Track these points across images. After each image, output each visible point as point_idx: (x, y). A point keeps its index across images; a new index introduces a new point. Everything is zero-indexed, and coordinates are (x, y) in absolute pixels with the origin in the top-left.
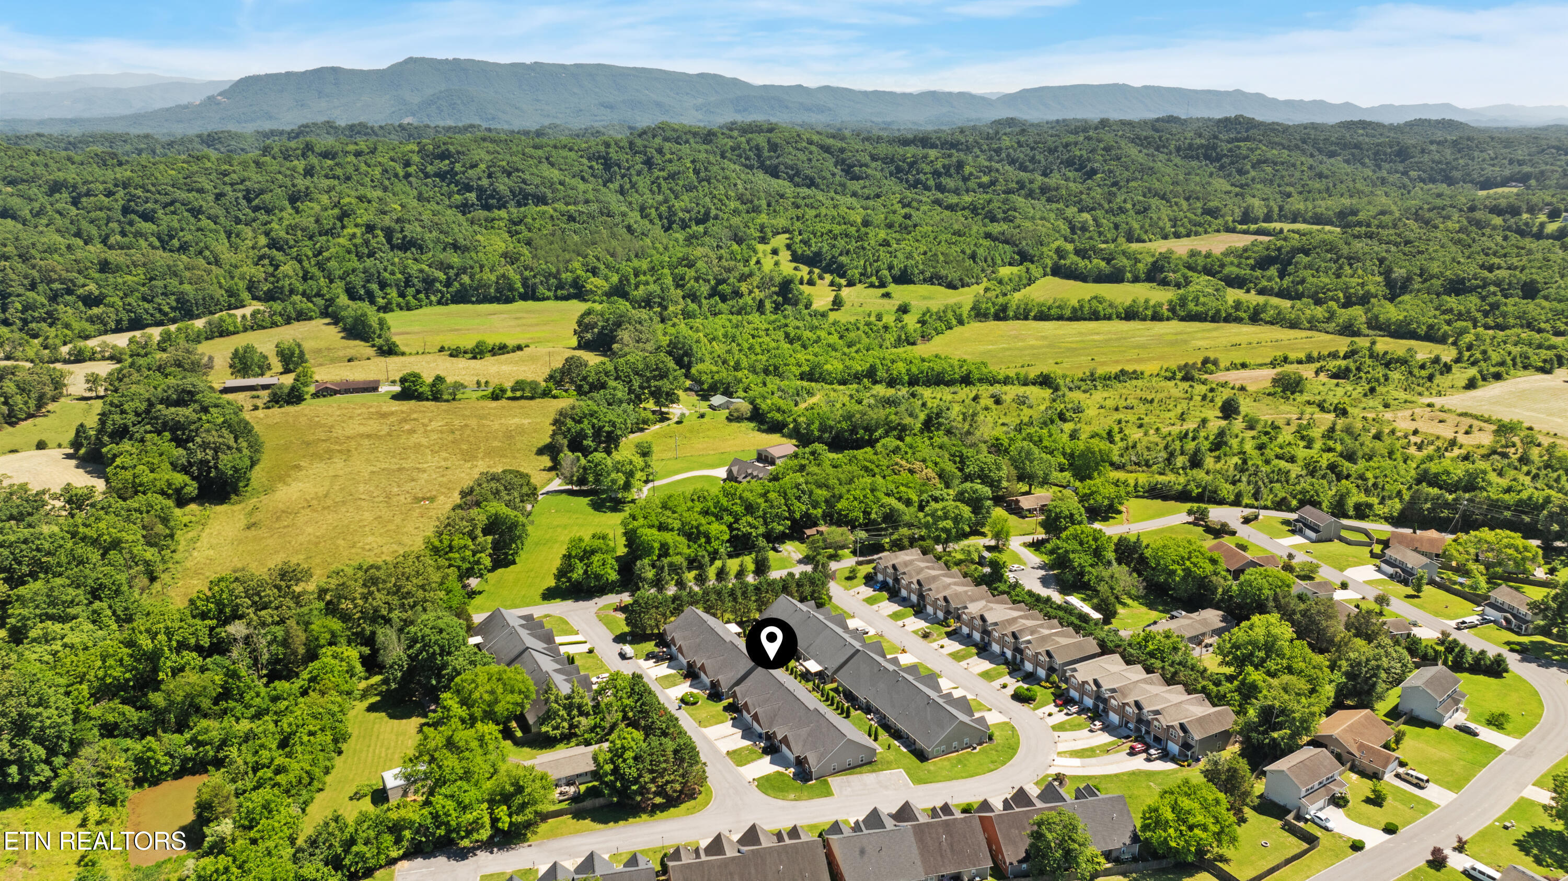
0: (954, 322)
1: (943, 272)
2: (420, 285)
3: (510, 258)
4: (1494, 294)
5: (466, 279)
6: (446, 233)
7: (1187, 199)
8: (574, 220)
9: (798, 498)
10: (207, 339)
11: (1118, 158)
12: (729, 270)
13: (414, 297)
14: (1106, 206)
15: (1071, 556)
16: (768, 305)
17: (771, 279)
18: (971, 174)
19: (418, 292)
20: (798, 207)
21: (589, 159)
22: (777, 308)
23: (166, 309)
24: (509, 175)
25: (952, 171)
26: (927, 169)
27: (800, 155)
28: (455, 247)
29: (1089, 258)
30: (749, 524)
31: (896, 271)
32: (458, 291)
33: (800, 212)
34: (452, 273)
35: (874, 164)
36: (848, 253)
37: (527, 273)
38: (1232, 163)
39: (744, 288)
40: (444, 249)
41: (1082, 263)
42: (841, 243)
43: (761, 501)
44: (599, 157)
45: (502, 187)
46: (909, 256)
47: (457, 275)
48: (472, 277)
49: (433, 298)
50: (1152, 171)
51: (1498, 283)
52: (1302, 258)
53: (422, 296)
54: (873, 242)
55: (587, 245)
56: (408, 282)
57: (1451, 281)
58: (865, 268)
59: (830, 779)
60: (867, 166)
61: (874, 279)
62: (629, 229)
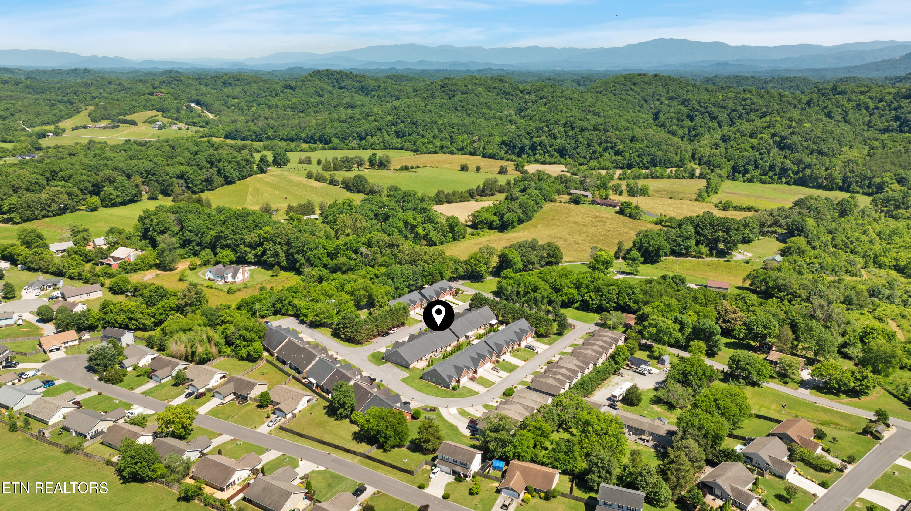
10: (644, 178)
23: (645, 162)
37: (849, 174)
56: (771, 168)
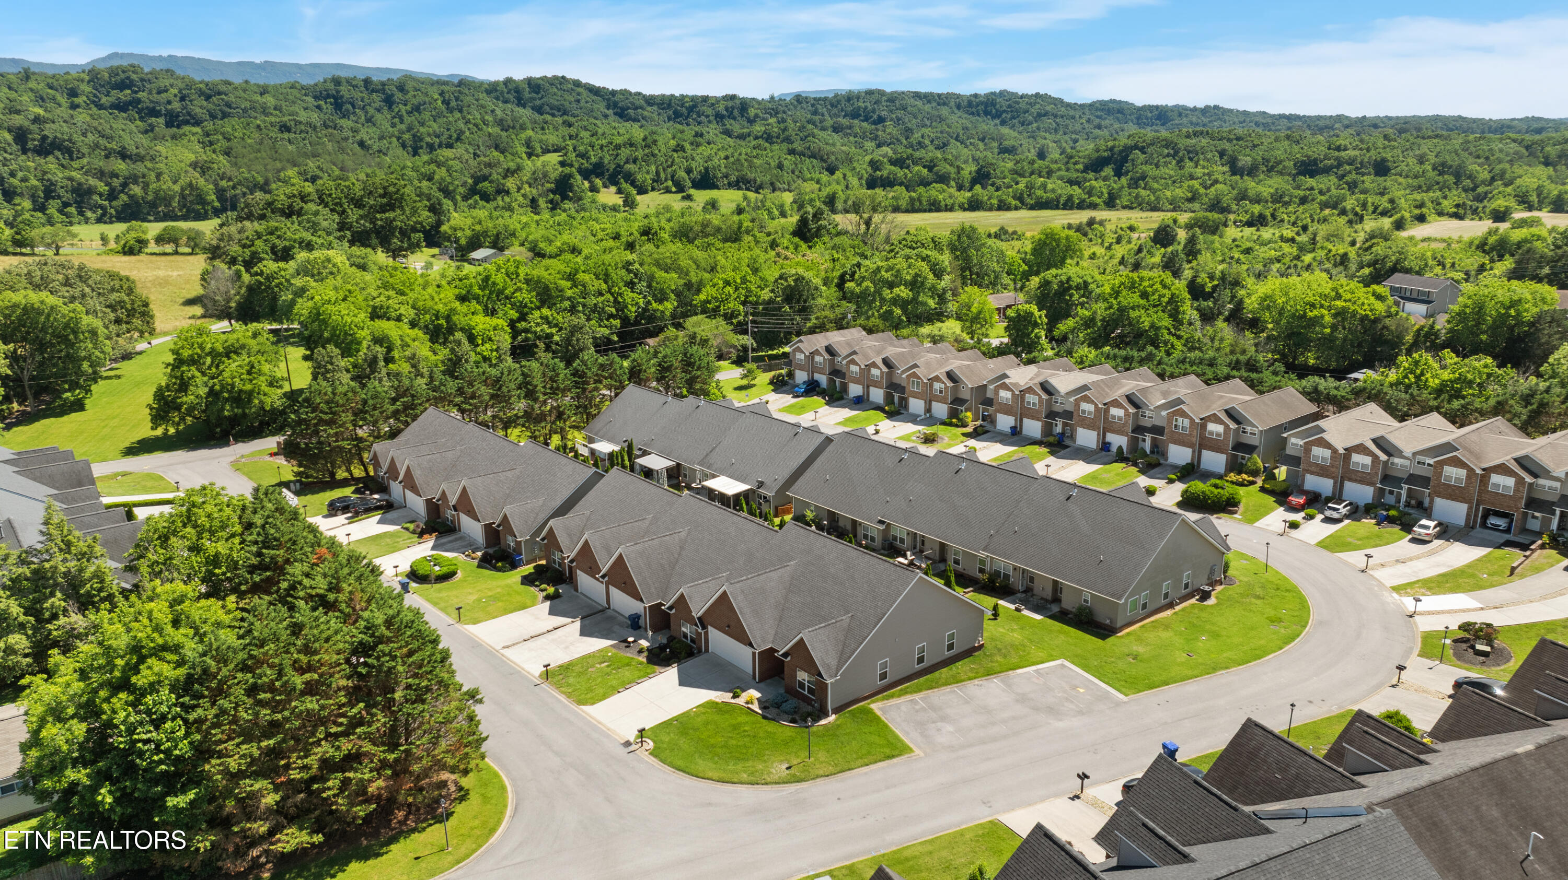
0: (776, 213)
1: (751, 176)
2: (67, 197)
3: (202, 168)
4: (1350, 172)
5: (136, 190)
6: (109, 138)
7: (983, 140)
8: (288, 130)
9: (631, 285)
11: (904, 109)
12: (489, 165)
13: (61, 211)
14: (905, 142)
15: (1133, 314)
16: (542, 202)
17: (545, 175)
18: (756, 116)
19: (66, 205)
20: (570, 125)
21: (316, 98)
22: (554, 206)
24: (208, 98)
25: (736, 113)
26: (709, 111)
27: (567, 96)
28: (124, 155)
29: (908, 167)
30: (545, 319)
31: (695, 175)
32: (126, 206)
33: (573, 131)
34: (116, 182)
35: (649, 109)
36: (635, 161)
37: (224, 183)
38: (1013, 118)
39: (510, 183)
40: (107, 157)
41: (900, 173)
42: (625, 153)
43: (565, 284)
44: (328, 96)
45: (198, 110)
46: (709, 158)
47: (125, 185)
48: (146, 186)
49: (89, 214)
50: (941, 119)
51: (1351, 162)
52: (1137, 155)
53: (72, 210)
54: (664, 150)
55: (306, 155)
57: (1303, 162)
58: (658, 173)
59: (876, 706)
60: (641, 108)
61: (670, 183)
62: (362, 144)
